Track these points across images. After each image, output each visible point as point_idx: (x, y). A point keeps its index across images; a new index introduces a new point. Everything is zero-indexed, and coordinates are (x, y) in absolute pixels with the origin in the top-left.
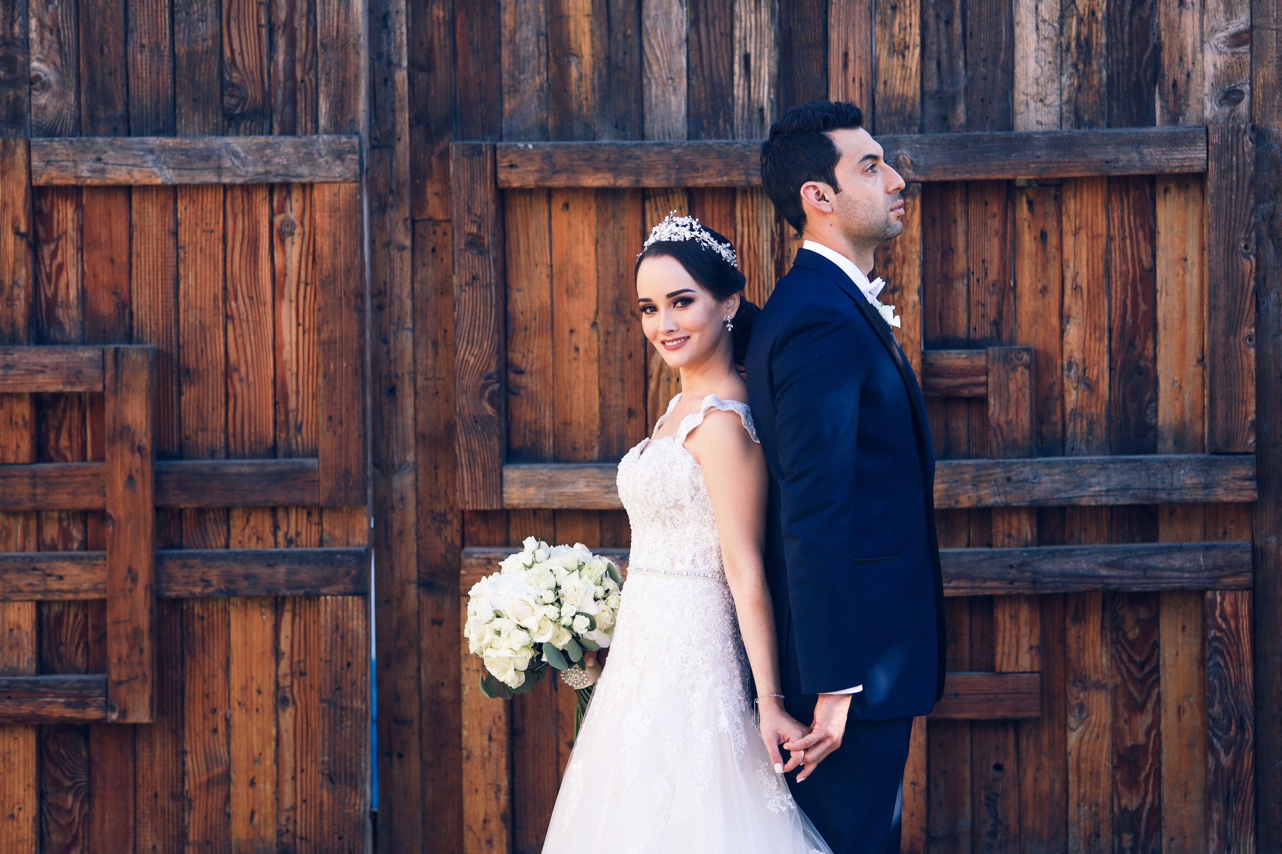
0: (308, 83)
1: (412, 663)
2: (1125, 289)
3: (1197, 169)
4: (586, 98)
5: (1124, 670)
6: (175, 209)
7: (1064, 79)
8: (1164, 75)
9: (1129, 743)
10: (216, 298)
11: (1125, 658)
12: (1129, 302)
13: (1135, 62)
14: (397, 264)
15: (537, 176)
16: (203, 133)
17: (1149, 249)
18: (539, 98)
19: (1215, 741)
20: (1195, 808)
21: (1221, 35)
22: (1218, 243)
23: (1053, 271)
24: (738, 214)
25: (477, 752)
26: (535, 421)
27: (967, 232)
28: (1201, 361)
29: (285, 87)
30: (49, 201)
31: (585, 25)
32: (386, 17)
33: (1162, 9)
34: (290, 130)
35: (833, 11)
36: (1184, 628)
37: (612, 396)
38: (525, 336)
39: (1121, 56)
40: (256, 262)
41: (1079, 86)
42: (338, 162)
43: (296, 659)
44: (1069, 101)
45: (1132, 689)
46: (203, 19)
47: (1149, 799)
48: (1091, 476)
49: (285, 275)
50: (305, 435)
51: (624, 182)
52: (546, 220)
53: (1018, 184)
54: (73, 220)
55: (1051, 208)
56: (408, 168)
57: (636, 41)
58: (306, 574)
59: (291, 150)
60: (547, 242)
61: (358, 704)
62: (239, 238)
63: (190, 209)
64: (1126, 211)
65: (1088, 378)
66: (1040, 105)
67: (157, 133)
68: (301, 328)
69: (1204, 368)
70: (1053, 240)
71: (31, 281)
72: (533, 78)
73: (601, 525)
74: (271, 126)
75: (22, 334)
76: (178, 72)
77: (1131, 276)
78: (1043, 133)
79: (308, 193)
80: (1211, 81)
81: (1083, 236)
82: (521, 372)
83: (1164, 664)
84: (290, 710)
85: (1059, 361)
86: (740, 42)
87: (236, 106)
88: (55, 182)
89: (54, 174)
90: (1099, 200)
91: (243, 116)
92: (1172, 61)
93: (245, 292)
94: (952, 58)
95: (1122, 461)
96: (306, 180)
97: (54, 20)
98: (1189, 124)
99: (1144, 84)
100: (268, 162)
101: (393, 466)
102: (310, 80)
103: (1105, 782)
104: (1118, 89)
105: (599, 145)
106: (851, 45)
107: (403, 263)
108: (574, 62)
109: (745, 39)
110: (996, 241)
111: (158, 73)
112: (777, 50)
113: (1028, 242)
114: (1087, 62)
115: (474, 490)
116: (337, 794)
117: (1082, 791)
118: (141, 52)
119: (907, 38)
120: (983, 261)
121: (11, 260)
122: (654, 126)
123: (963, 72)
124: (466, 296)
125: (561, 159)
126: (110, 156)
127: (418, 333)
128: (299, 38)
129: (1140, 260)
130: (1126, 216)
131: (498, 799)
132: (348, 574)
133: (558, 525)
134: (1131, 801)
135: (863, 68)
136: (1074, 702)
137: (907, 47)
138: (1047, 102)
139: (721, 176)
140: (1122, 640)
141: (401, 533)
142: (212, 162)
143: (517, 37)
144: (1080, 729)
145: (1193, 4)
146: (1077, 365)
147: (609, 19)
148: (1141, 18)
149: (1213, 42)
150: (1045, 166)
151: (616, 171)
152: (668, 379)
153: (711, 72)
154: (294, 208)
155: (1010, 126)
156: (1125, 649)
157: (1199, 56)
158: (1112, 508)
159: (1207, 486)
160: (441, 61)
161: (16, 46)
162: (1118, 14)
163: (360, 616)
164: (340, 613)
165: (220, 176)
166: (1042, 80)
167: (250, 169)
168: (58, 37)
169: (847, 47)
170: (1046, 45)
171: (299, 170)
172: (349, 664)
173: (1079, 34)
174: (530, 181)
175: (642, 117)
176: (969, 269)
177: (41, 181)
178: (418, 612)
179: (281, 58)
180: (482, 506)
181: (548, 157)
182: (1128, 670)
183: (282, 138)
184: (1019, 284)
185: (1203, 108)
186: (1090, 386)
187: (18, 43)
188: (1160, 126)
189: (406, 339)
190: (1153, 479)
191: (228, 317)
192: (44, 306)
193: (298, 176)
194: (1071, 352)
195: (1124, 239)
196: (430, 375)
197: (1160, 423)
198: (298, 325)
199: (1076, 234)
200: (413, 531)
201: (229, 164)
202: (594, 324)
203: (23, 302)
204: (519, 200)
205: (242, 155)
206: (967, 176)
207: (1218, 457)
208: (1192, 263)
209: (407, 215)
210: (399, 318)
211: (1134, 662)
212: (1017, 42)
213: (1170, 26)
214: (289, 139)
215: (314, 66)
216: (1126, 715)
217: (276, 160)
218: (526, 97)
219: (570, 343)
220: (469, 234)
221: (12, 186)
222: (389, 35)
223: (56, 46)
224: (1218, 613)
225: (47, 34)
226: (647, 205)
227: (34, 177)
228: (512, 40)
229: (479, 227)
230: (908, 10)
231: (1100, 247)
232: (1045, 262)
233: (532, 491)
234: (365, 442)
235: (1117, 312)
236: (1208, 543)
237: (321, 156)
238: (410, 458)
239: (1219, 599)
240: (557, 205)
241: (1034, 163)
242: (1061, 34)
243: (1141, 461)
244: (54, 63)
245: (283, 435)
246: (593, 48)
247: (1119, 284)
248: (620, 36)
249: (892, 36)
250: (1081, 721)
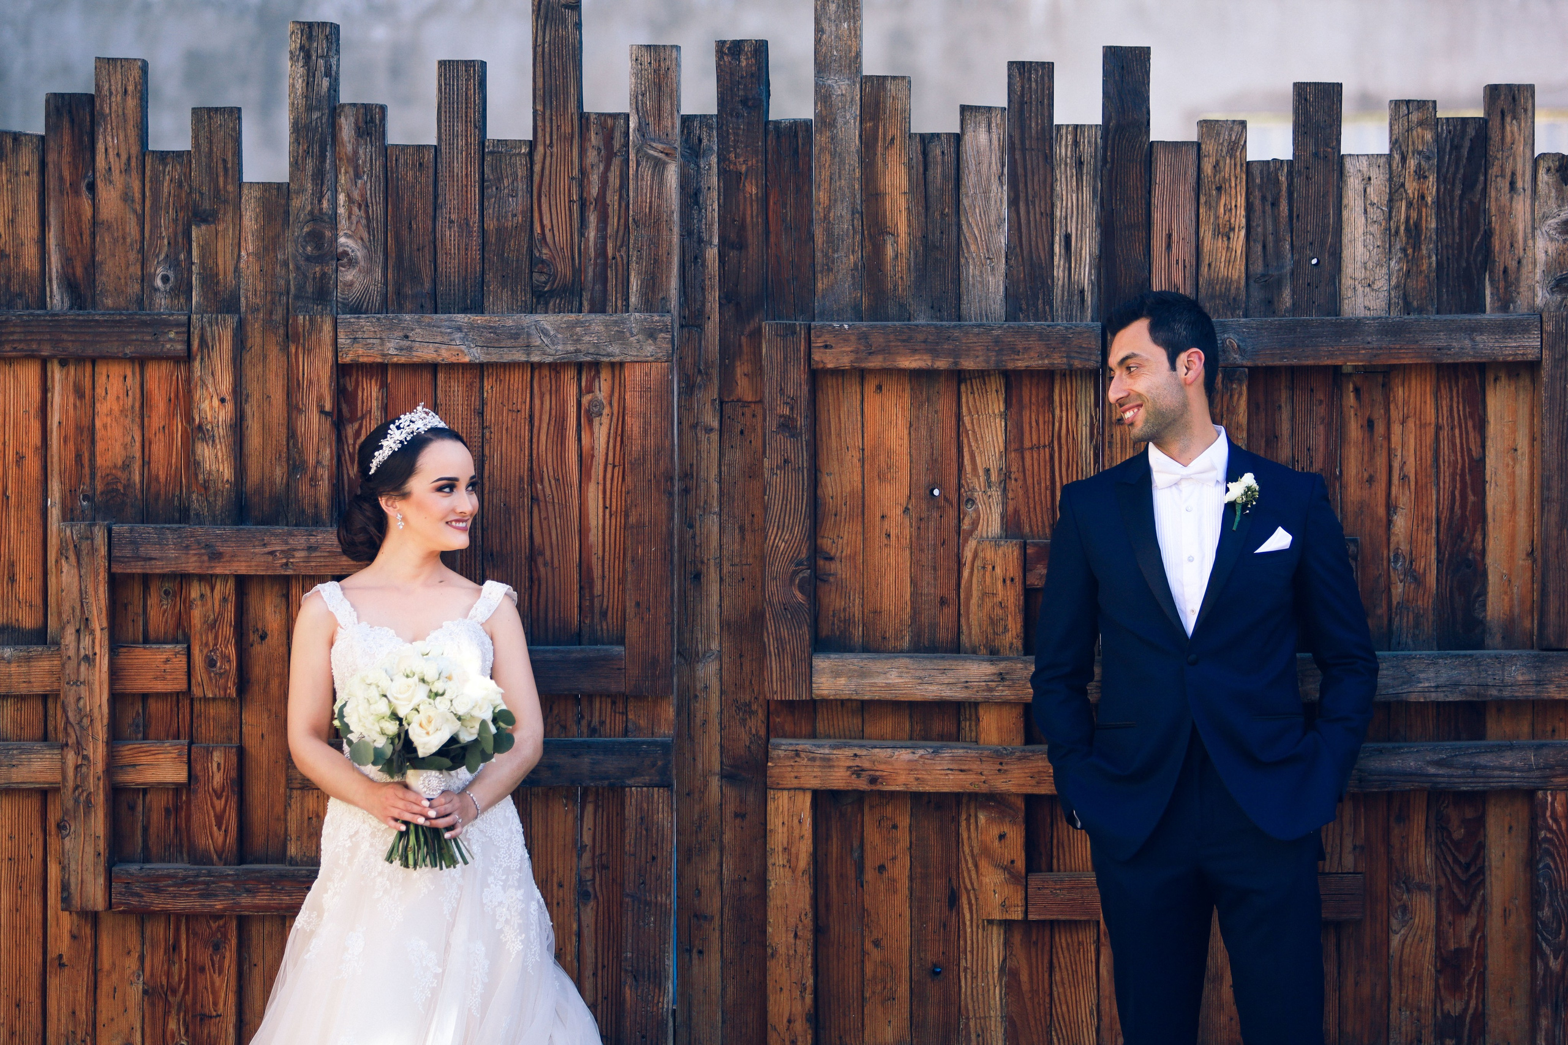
0: (619, 259)
1: (714, 856)
2: (1454, 480)
3: (1530, 357)
4: (902, 278)
5: (1448, 871)
6: (482, 388)
7: (1393, 263)
8: (1495, 261)
9: (1452, 946)
10: (521, 479)
11: (1450, 859)
12: (1457, 493)
13: (1465, 247)
14: (704, 445)
15: (852, 357)
16: (511, 310)
17: (1478, 440)
18: (853, 277)
19: (1544, 945)
20: (1520, 1014)
21: (1552, 222)
22: (1551, 433)
23: (1381, 461)
24: (1056, 398)
25: (782, 950)
26: (845, 609)
27: (1293, 418)
28: (1531, 554)
29: (596, 264)
30: (353, 379)
31: (902, 202)
32: (697, 193)
33: (1493, 194)
34: (599, 307)
35: (1157, 192)
36: (1510, 828)
37: (924, 584)
38: (835, 521)
39: (1450, 241)
40: (563, 443)
41: (1409, 271)
42: (650, 341)
43: (598, 853)
44: (1397, 287)
45: (1456, 890)
46: (513, 194)
47: (1473, 1003)
48: (1421, 672)
49: (593, 456)
50: (610, 621)
51: (942, 364)
52: (859, 403)
53: (1345, 370)
54: (377, 399)
55: (1378, 396)
56: (717, 348)
57: (954, 219)
58: (611, 765)
59: (602, 329)
60: (859, 425)
61: (662, 898)
62: (546, 417)
63: (497, 388)
64: (1455, 399)
65: (1415, 571)
66: (1367, 289)
67: (465, 310)
68: (608, 511)
69: (1534, 561)
70: (1380, 428)
71: (335, 462)
72: (847, 256)
73: (911, 717)
74: (581, 304)
75: (325, 514)
76: (487, 248)
77: (1459, 466)
78: (1374, 319)
79: (617, 373)
80: (1543, 268)
81: (1411, 424)
82: (831, 559)
83: (1490, 866)
84: (592, 903)
85: (1385, 552)
86: (1061, 223)
87: (546, 283)
88: (361, 360)
89: (360, 352)
90: (1428, 388)
91: (552, 293)
92: (1502, 248)
93: (551, 474)
94: (1278, 240)
95: (1452, 656)
96: (617, 359)
97: (363, 196)
98: (1520, 312)
99: (1474, 271)
100: (578, 340)
101: (697, 654)
102: (622, 257)
103: (1428, 986)
104: (1448, 275)
105: (917, 326)
106: (1175, 227)
107: (710, 445)
108: (889, 240)
109: (1066, 219)
110: (1321, 428)
111: (467, 249)
112: (1099, 231)
113: (1354, 430)
114: (1417, 247)
115: (783, 680)
116: (639, 991)
117: (1404, 995)
118: (450, 228)
119: (1233, 220)
120: (1309, 449)
121: (315, 440)
122: (971, 306)
123: (1289, 256)
124: (777, 480)
125: (878, 340)
126: (418, 333)
127: (725, 517)
128: (611, 214)
129: (1469, 450)
130: (1455, 405)
131: (803, 998)
132: (654, 765)
133: (866, 716)
134: (1453, 1006)
135: (1187, 249)
136: (1397, 904)
137: (1232, 229)
138: (1375, 287)
139: (1043, 359)
140: (1447, 841)
141: (704, 723)
142: (521, 340)
143: (832, 215)
144: (1402, 932)
145: (1524, 190)
146: (1404, 558)
147: (926, 198)
148: (1471, 203)
149: (1545, 228)
150: (1375, 352)
151: (935, 353)
152: (984, 568)
153: (1031, 252)
154: (603, 387)
155: (1336, 311)
156: (1450, 849)
157: (1530, 243)
158: (1438, 704)
159: (1539, 683)
160: (753, 239)
161: (324, 221)
162: (1448, 198)
163: (666, 808)
164: (645, 805)
165: (528, 355)
166: (1370, 265)
167: (560, 347)
168: (367, 212)
169: (1170, 229)
170: (1374, 229)
171: (610, 349)
172: (654, 858)
173: (1408, 219)
174: (845, 362)
175: (959, 298)
176: (1293, 457)
177: (347, 359)
178: (721, 805)
179: (592, 234)
180: (791, 696)
181: (863, 337)
182: (1452, 871)
183: (593, 316)
184: (1345, 473)
185: (1535, 295)
186: (1415, 577)
187: (326, 218)
188: (1490, 313)
189: (712, 524)
190: (1483, 674)
191: (534, 499)
192: (346, 488)
193: (608, 355)
194: (1398, 543)
195: (1453, 429)
196: (737, 560)
197: (1489, 618)
198: (605, 507)
199: (1403, 423)
200: (717, 721)
201: (538, 343)
202: (906, 510)
203: (326, 482)
204: (830, 382)
205: (552, 333)
206: (1295, 362)
207: (1550, 653)
208: (1522, 454)
209: (716, 396)
210: (705, 502)
211: (1459, 863)
212: (1344, 225)
213: (1501, 211)
214: (599, 318)
215: (625, 243)
216: (1450, 918)
217: (587, 338)
218: (840, 276)
219: (881, 529)
220: (781, 417)
221: (318, 364)
222: (700, 211)
223: (364, 221)
224: (1548, 814)
225: (355, 209)
226: (963, 388)
227: (340, 354)
228: (826, 218)
229: (792, 409)
230: (1233, 191)
231: (1428, 436)
232: (1373, 451)
233: (842, 681)
234: (672, 629)
235: (1445, 503)
236: (1536, 742)
237: (632, 335)
238: (715, 646)
239: (1549, 799)
240: (870, 386)
241: (1364, 349)
242: (1390, 218)
243: (1471, 656)
244: (362, 239)
245: (587, 621)
246: (909, 226)
247: (1447, 474)
248: (937, 215)
249: (1217, 217)
250: (1404, 923)
